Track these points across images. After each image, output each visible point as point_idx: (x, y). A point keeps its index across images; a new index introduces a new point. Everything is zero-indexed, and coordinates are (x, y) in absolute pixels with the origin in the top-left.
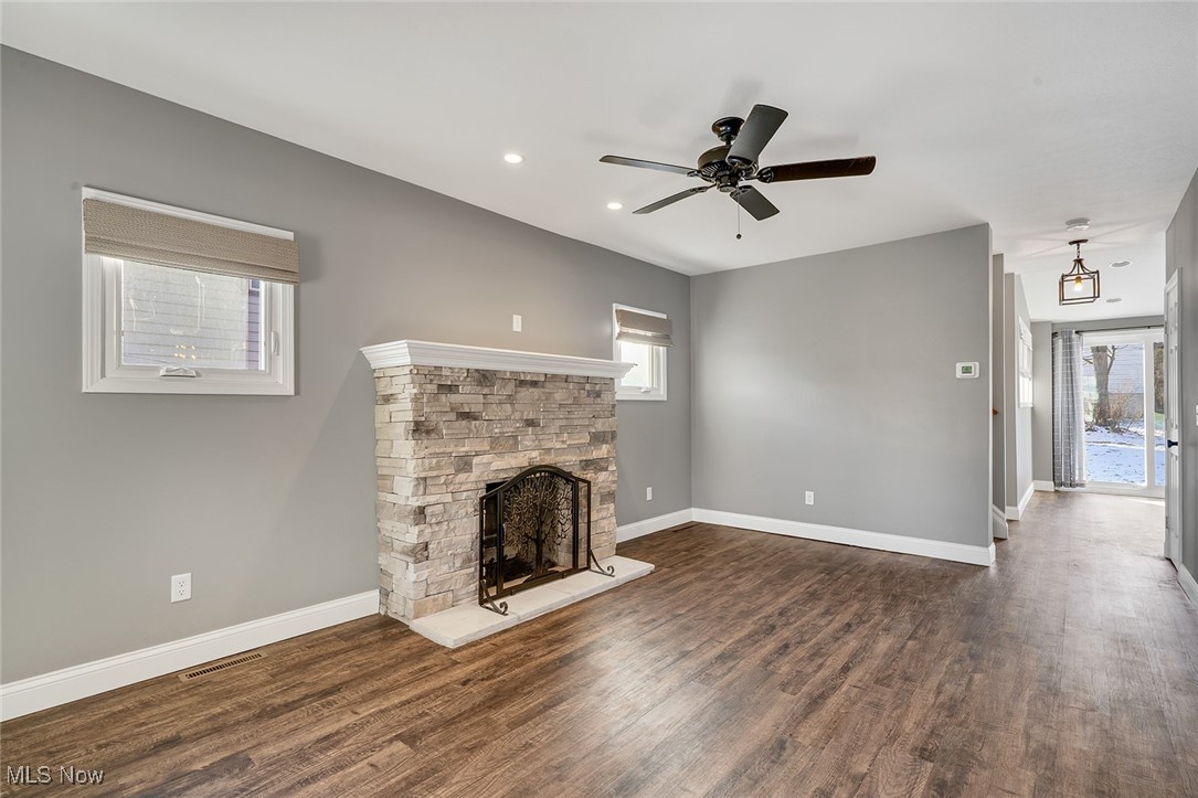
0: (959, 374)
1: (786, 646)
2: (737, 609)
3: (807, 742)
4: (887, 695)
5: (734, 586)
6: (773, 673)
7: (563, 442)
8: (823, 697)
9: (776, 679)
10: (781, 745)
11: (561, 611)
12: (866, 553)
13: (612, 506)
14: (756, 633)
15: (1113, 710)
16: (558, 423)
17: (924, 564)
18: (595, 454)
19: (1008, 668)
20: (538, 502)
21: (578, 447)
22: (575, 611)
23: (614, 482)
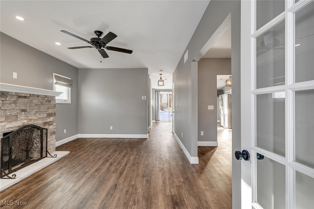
0: (143, 99)
1: (112, 163)
2: (97, 158)
3: (121, 182)
4: (135, 168)
5: (95, 152)
6: (110, 170)
7: (37, 117)
8: (123, 172)
9: (111, 171)
10: (116, 185)
11: (39, 172)
12: (125, 139)
13: (54, 136)
14: (104, 162)
15: (169, 159)
16: (35, 111)
17: (136, 140)
18: (48, 120)
19: (154, 156)
20: (27, 137)
21: (42, 118)
22: (44, 170)
23: (55, 128)
